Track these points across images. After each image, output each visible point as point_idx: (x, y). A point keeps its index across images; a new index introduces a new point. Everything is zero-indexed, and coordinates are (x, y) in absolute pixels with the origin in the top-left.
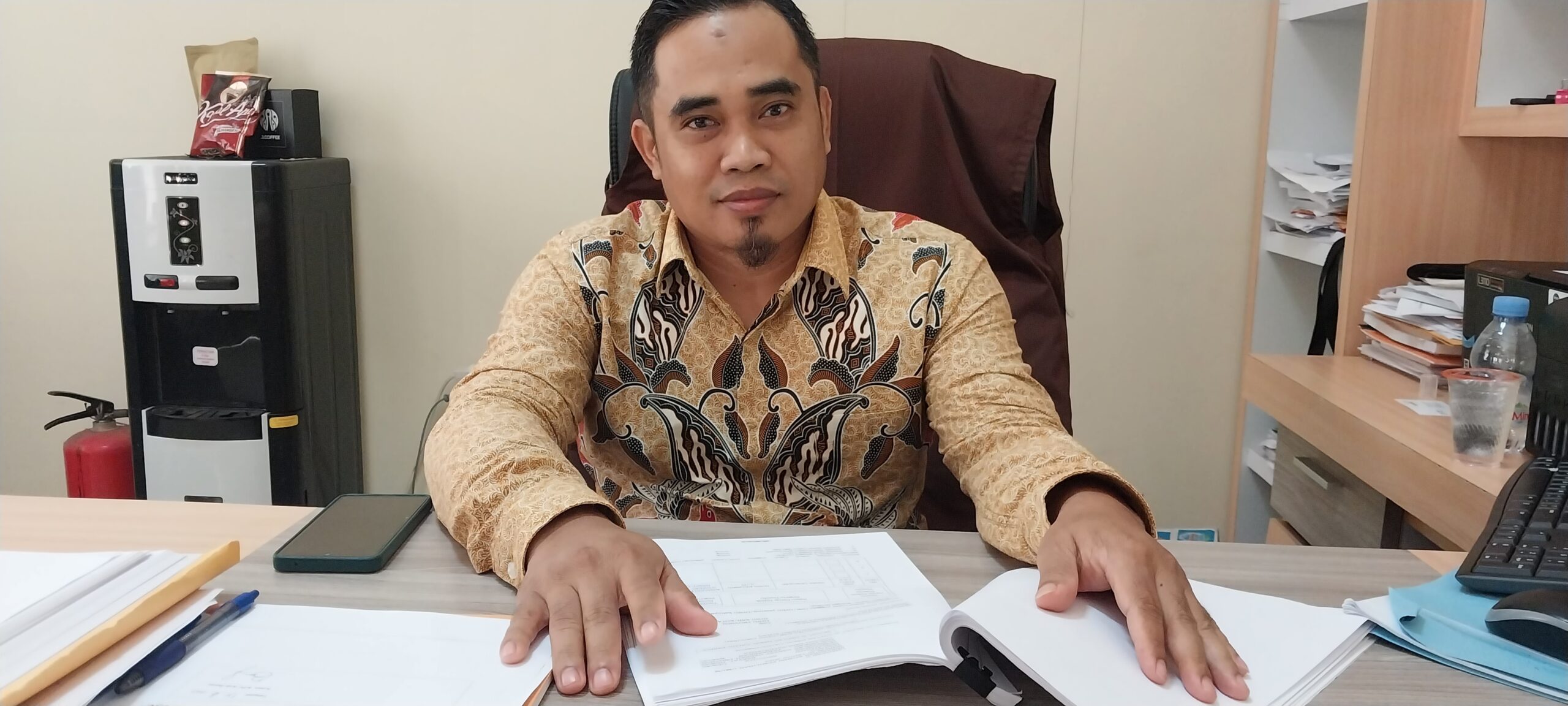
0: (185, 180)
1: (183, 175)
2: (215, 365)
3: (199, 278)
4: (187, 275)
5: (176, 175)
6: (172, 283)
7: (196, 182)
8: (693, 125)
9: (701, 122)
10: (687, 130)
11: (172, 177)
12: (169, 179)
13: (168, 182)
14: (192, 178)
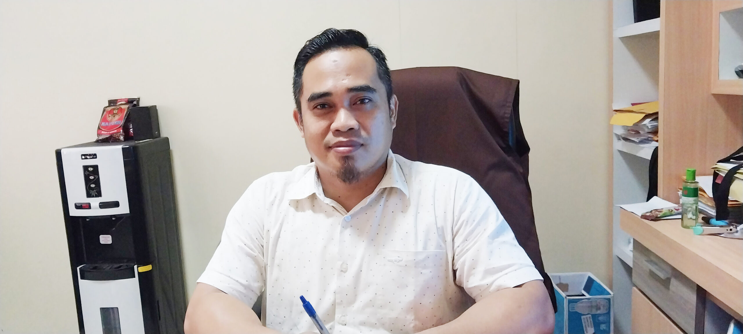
0: (91, 157)
1: (90, 155)
2: (110, 243)
3: (100, 203)
4: (95, 202)
5: (87, 155)
6: (88, 206)
7: (96, 158)
8: (319, 107)
9: (323, 106)
10: (316, 110)
11: (85, 156)
12: (83, 157)
13: (83, 159)
14: (94, 156)
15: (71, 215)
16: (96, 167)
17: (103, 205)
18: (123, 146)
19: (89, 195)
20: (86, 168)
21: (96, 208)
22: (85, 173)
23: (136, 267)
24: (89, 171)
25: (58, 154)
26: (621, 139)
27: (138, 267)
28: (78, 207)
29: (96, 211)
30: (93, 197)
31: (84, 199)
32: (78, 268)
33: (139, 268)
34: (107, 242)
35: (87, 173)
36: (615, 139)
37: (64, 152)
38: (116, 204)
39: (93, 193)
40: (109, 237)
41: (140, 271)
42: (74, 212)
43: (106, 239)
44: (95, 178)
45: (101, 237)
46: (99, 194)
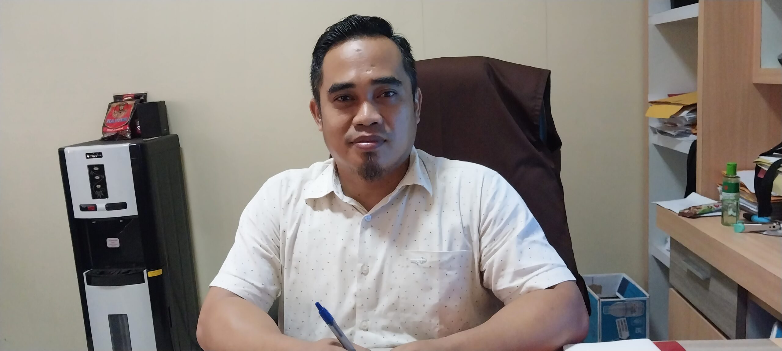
0: (96, 156)
1: (95, 154)
2: (118, 247)
3: (107, 204)
4: (101, 204)
5: (92, 154)
6: (94, 208)
7: (102, 157)
8: (340, 99)
9: (344, 98)
10: (337, 102)
11: (90, 155)
12: (88, 156)
13: (88, 158)
14: (100, 155)
15: (75, 217)
16: (101, 167)
17: (110, 207)
18: (130, 144)
19: (95, 197)
20: (91, 167)
21: (101, 210)
22: (91, 173)
23: (145, 271)
24: (94, 171)
25: (62, 153)
26: (658, 133)
27: (147, 272)
28: (84, 208)
29: (102, 213)
30: (99, 198)
31: (90, 201)
32: (84, 274)
33: (149, 273)
34: (115, 246)
35: (92, 173)
36: (650, 132)
37: (67, 151)
38: (123, 206)
39: (98, 193)
40: (116, 240)
41: (150, 275)
42: (79, 214)
43: (113, 243)
44: (101, 178)
45: (108, 240)
46: (105, 195)
